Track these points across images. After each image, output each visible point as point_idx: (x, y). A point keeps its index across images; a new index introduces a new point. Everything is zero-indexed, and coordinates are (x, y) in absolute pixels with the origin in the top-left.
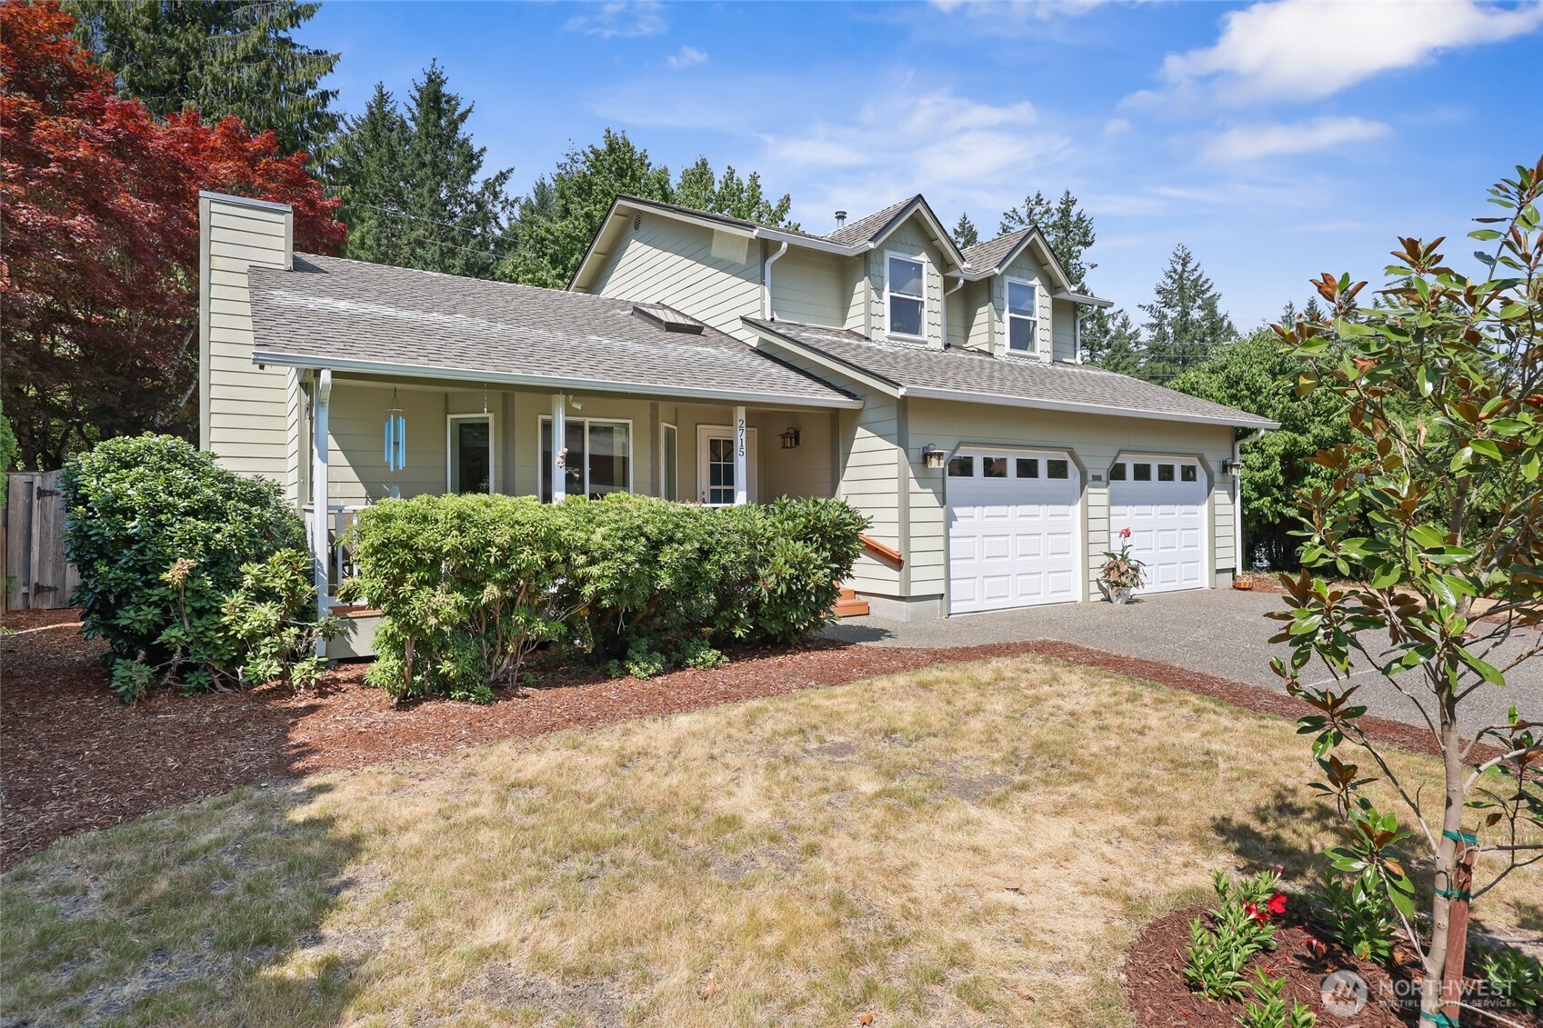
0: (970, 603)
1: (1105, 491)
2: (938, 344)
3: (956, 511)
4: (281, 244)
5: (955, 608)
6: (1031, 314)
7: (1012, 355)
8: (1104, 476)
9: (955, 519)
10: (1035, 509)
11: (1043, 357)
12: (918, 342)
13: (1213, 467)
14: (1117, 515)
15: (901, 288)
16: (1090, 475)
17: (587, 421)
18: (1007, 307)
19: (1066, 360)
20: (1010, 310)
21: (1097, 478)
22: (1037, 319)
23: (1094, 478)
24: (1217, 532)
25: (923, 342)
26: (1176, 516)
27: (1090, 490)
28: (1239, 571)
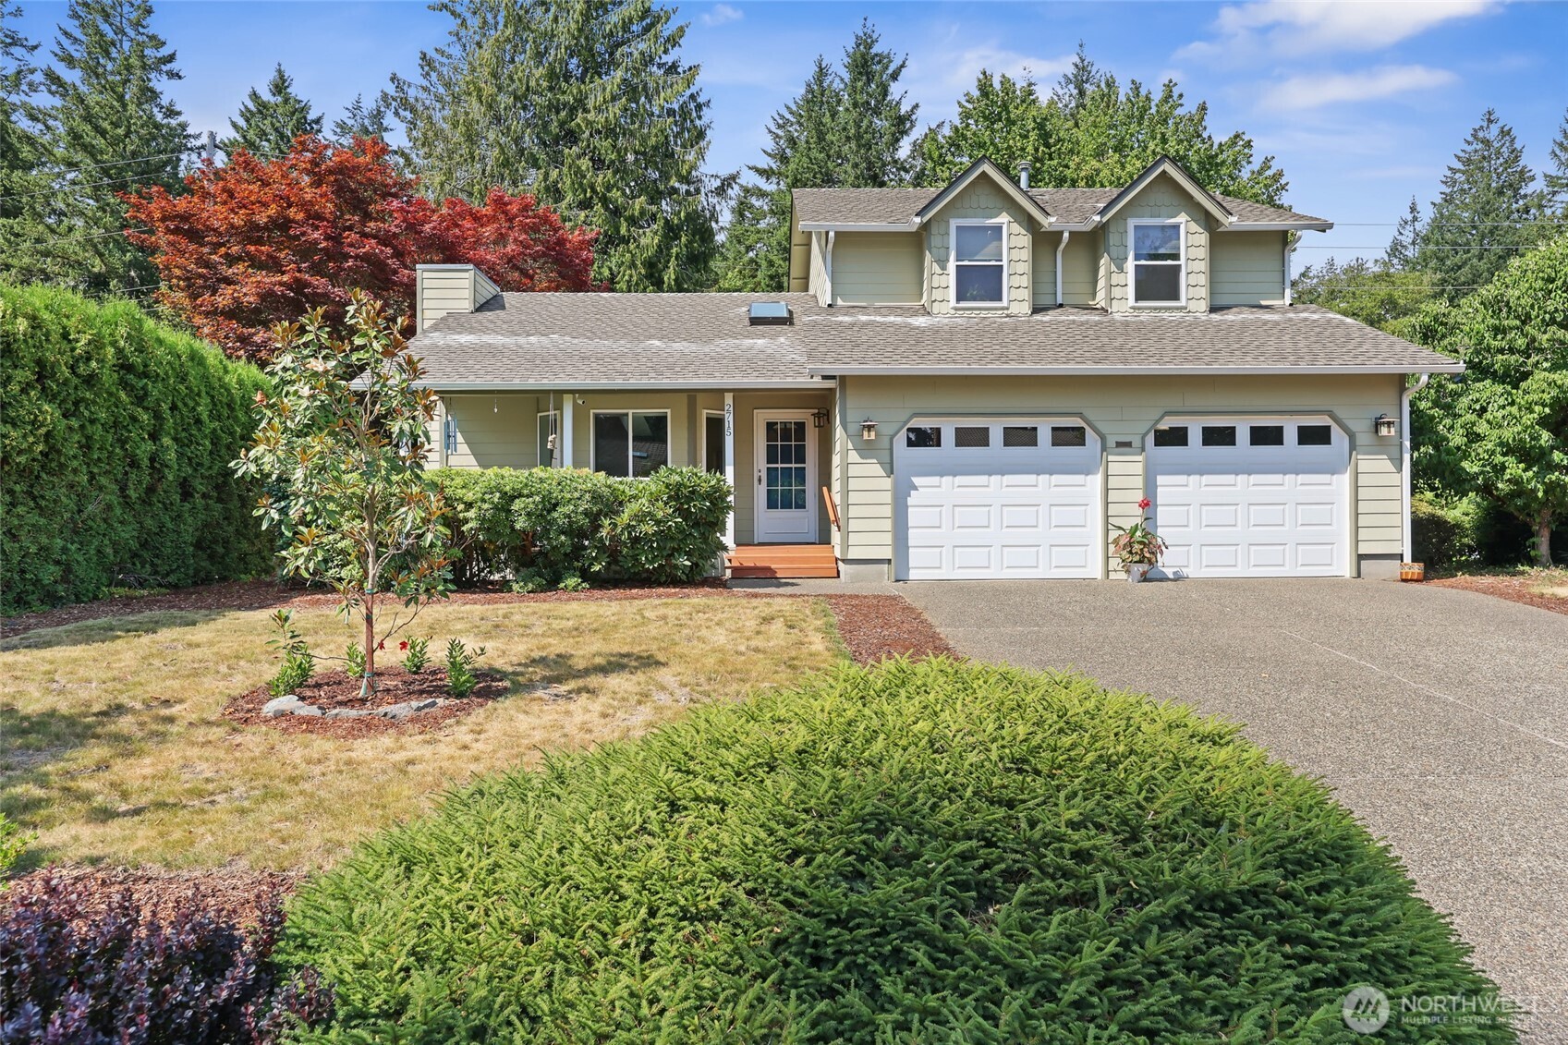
0: (937, 571)
1: (1140, 458)
2: (1026, 308)
3: (917, 481)
4: (467, 294)
5: (913, 575)
6: (1176, 257)
7: (1139, 308)
8: (1136, 443)
9: (915, 488)
10: (1031, 478)
11: (1192, 306)
12: (996, 309)
13: (1354, 426)
14: (1168, 486)
15: (976, 254)
16: (1111, 442)
17: (631, 412)
18: (1131, 256)
19: (1264, 303)
20: (1137, 257)
21: (1124, 445)
22: (1182, 262)
23: (1119, 444)
24: (1362, 507)
25: (1003, 309)
26: (1286, 488)
27: (1110, 458)
28: (1408, 558)
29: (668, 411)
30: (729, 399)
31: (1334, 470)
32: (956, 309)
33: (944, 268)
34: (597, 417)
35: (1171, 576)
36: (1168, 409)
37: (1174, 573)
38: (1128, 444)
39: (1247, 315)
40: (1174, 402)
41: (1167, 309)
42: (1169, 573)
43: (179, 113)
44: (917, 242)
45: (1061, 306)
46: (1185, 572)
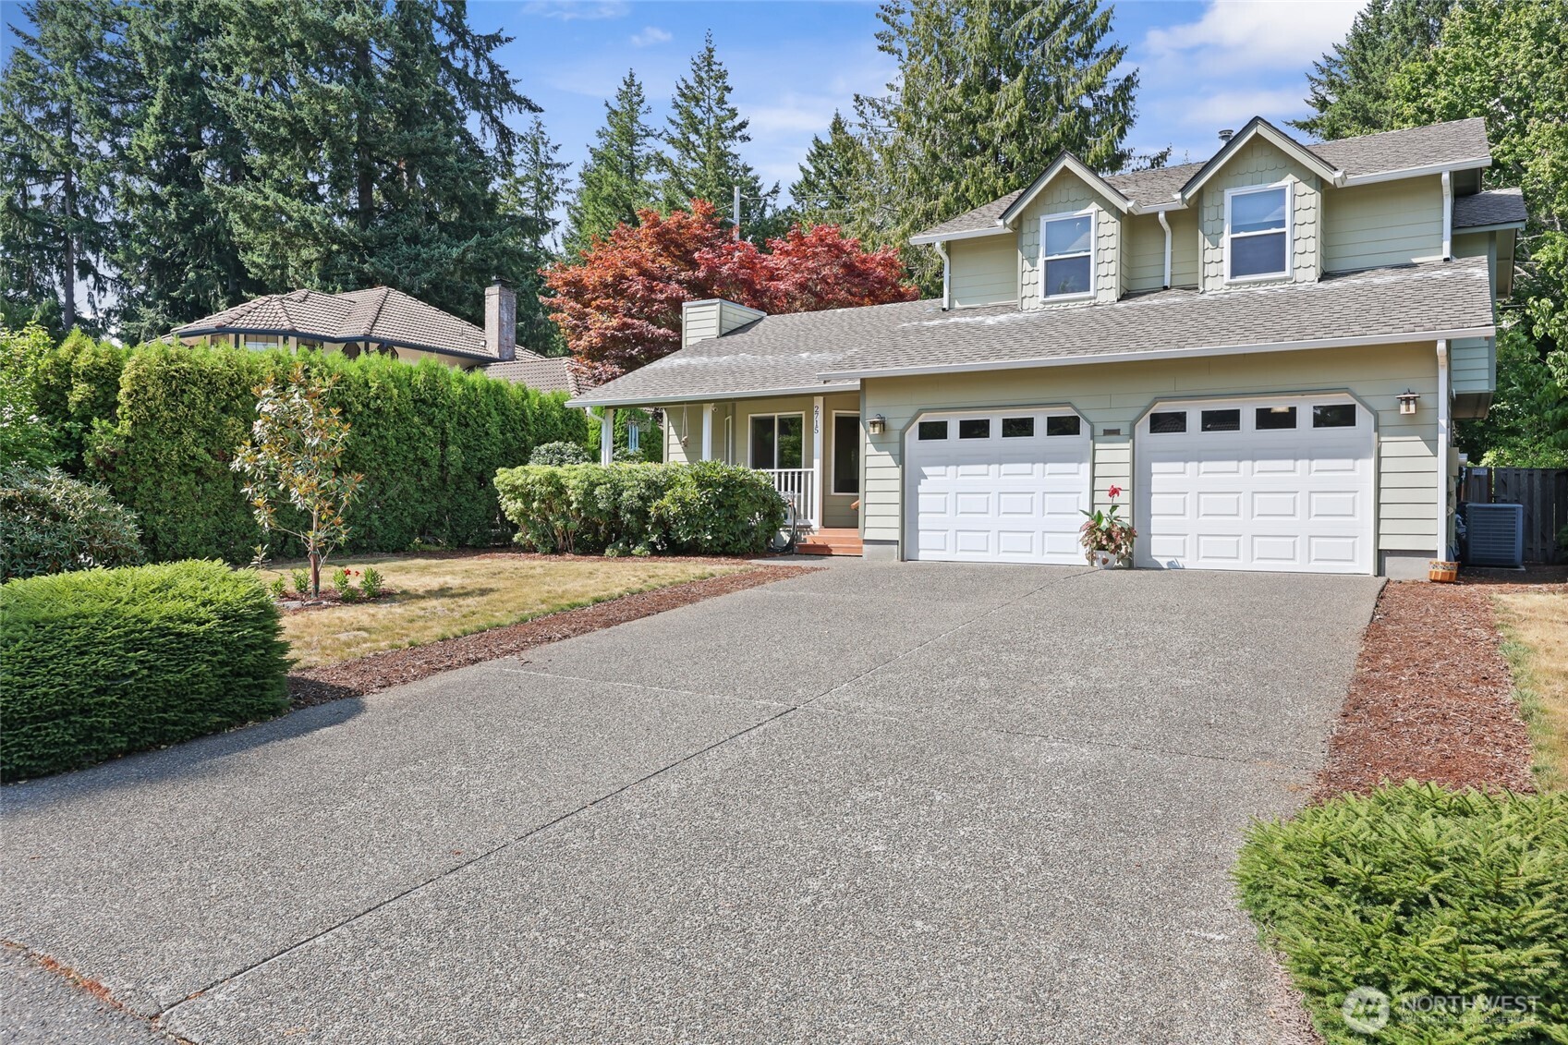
1: (1127, 445)
2: (1113, 296)
3: (926, 470)
4: (715, 323)
5: (923, 556)
6: (1281, 223)
7: (1236, 284)
8: (1125, 430)
9: (925, 477)
10: (1026, 467)
11: (1299, 275)
12: (1084, 299)
13: (1377, 403)
14: (1164, 475)
15: (1067, 248)
16: (1099, 431)
17: (776, 415)
18: (1227, 228)
19: (1415, 260)
20: (1234, 230)
21: (1112, 433)
22: (1287, 229)
23: (1107, 432)
24: (1385, 496)
25: (1090, 298)
26: (1297, 474)
27: (1098, 446)
28: (1442, 557)
29: (803, 413)
30: (819, 402)
31: (1356, 455)
32: (1045, 303)
33: (1034, 265)
34: (753, 419)
35: (1165, 567)
36: (1157, 395)
37: (1169, 563)
38: (1116, 432)
39: (1390, 278)
40: (1165, 386)
41: (1259, 283)
42: (1163, 562)
43: (750, 169)
44: (1012, 241)
45: (1166, 288)
46: (1181, 562)
